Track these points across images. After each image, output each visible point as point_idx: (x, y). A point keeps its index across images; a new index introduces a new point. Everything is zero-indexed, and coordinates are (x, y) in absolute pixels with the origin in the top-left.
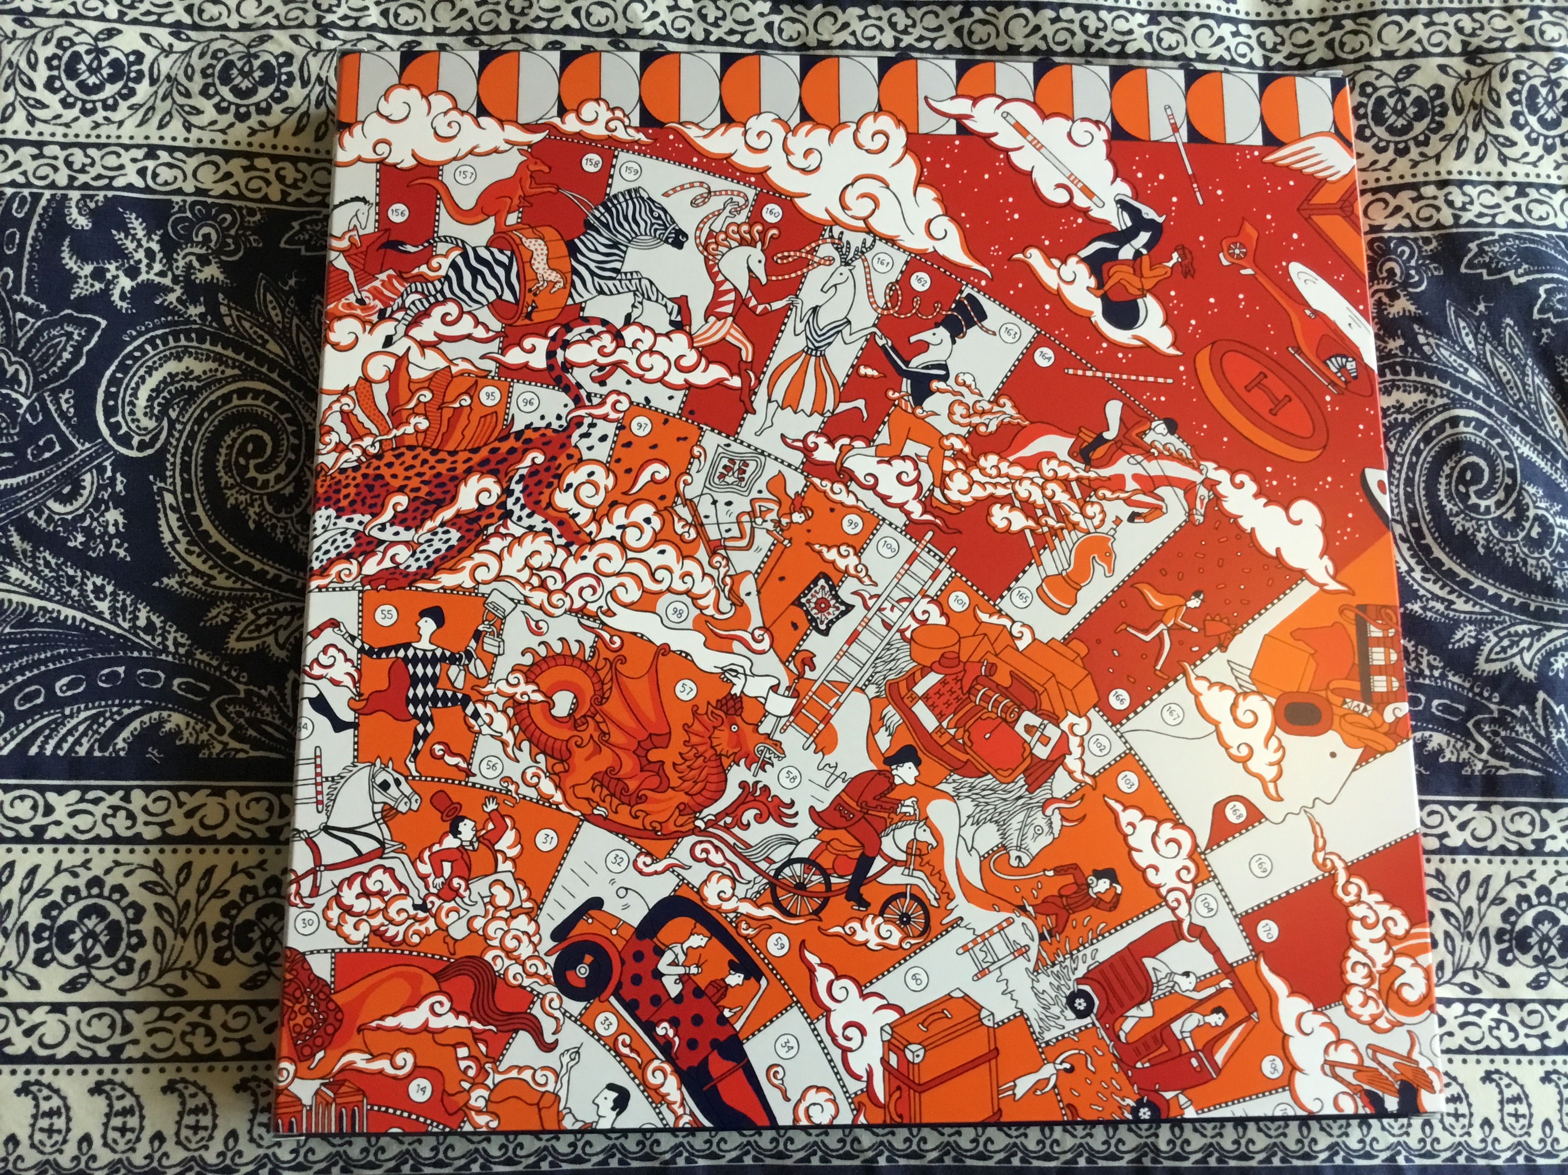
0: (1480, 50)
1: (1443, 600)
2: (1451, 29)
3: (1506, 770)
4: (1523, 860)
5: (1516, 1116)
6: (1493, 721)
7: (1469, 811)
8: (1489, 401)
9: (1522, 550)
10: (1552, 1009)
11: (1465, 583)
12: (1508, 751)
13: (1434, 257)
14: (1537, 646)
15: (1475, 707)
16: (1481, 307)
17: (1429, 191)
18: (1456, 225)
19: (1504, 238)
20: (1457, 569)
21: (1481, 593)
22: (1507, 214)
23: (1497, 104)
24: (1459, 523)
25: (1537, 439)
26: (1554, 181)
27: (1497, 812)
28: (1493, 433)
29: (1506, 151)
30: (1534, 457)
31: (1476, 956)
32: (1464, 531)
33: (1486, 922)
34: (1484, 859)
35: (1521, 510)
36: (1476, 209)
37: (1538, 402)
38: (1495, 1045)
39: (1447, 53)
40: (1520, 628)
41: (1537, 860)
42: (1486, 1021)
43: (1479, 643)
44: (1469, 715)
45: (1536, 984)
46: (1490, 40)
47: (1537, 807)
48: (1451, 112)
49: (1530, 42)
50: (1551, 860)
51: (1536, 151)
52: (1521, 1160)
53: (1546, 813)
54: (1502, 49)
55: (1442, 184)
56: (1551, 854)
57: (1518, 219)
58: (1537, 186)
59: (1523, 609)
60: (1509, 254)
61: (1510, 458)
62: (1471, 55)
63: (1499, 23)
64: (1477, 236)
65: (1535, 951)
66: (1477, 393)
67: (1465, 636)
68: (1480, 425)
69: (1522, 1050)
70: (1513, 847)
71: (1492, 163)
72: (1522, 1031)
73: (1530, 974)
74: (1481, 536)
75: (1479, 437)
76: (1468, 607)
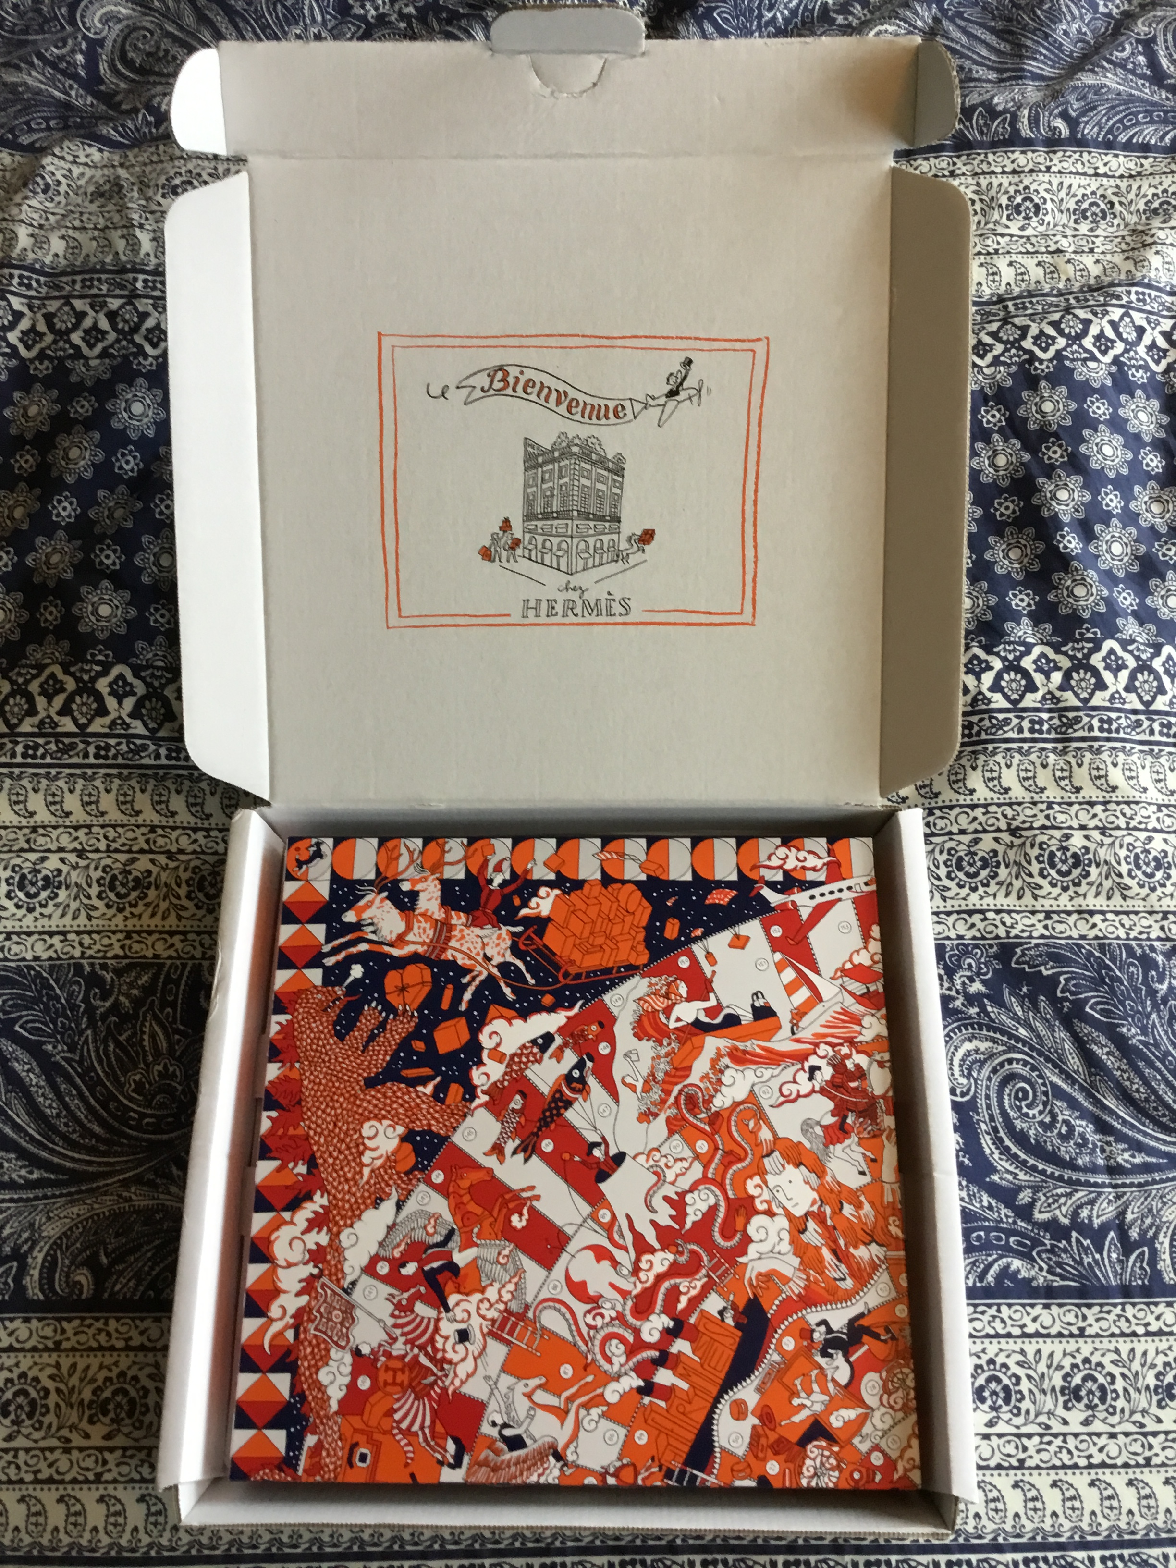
0: (1018, 828)
1: (1011, 1173)
2: (999, 816)
3: (1058, 1282)
4: (1072, 1340)
5: (1073, 1509)
6: (1047, 1251)
7: (1038, 1310)
8: (1032, 1048)
9: (1057, 1142)
10: (1095, 1438)
11: (1024, 1163)
12: (1058, 1270)
13: (996, 957)
14: (1070, 1202)
15: (1037, 1242)
16: (1025, 989)
17: (991, 915)
18: (1008, 937)
19: (1037, 945)
20: (1019, 1153)
21: (1034, 1168)
22: (1040, 930)
23: (1029, 863)
24: (1019, 1124)
25: (1062, 1071)
26: (1069, 908)
27: (1055, 1310)
28: (1034, 1068)
29: (1036, 892)
30: (1060, 1083)
31: (1049, 1405)
32: (1022, 1130)
33: (1054, 1382)
34: (1049, 1340)
35: (1054, 1117)
36: (1020, 927)
37: (1063, 1049)
38: (1058, 1463)
39: (998, 830)
40: (1059, 1191)
41: (1081, 1340)
42: (1053, 1448)
43: (1034, 1201)
44: (1032, 1248)
45: (1086, 1422)
46: (1024, 822)
47: (1078, 1306)
48: (1002, 866)
49: (1048, 824)
50: (1089, 1340)
51: (1056, 891)
52: (1077, 1538)
53: (1084, 1310)
54: (1031, 828)
55: (998, 912)
56: (1090, 1336)
57: (1046, 933)
58: (1058, 913)
59: (1061, 1178)
60: (1041, 956)
61: (1044, 1085)
62: (1014, 832)
63: (1028, 812)
64: (1021, 944)
65: (1085, 1401)
66: (1025, 1043)
67: (1024, 1197)
68: (1026, 1063)
69: (1076, 1466)
70: (1066, 1332)
71: (1028, 899)
72: (1076, 1453)
73: (1082, 1416)
74: (1032, 1132)
75: (1025, 1071)
76: (1027, 1178)
